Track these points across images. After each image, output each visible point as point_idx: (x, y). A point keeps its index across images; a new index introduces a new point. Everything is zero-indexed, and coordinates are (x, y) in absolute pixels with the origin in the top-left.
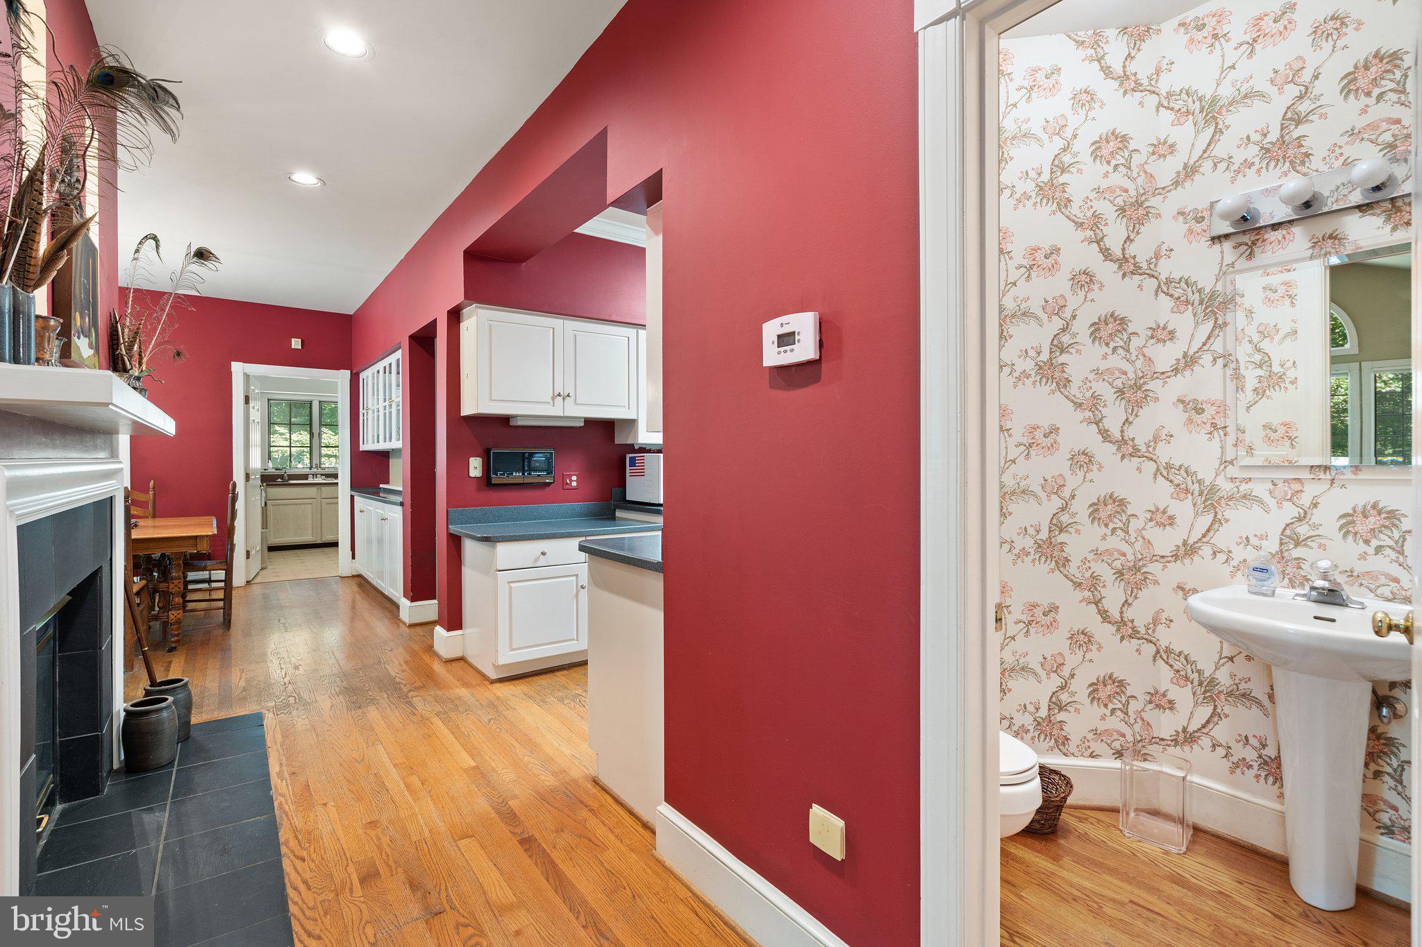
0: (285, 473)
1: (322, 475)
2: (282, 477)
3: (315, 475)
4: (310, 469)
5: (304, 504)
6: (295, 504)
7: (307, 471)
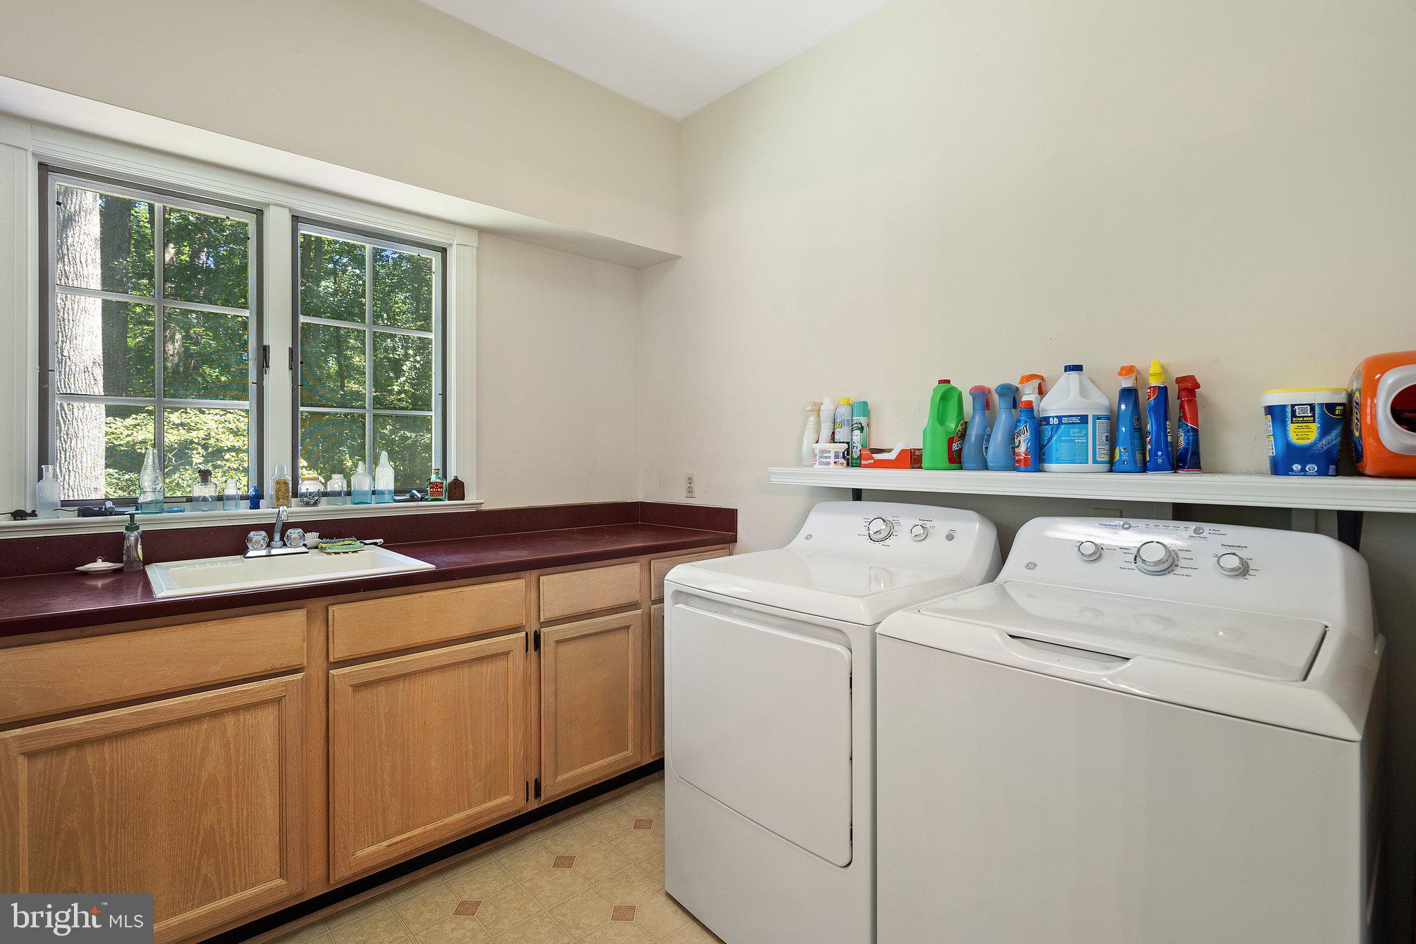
0: (132, 527)
1: (307, 527)
2: (112, 546)
3: (275, 532)
4: (255, 505)
5: (235, 710)
6: (181, 722)
7: (241, 514)
